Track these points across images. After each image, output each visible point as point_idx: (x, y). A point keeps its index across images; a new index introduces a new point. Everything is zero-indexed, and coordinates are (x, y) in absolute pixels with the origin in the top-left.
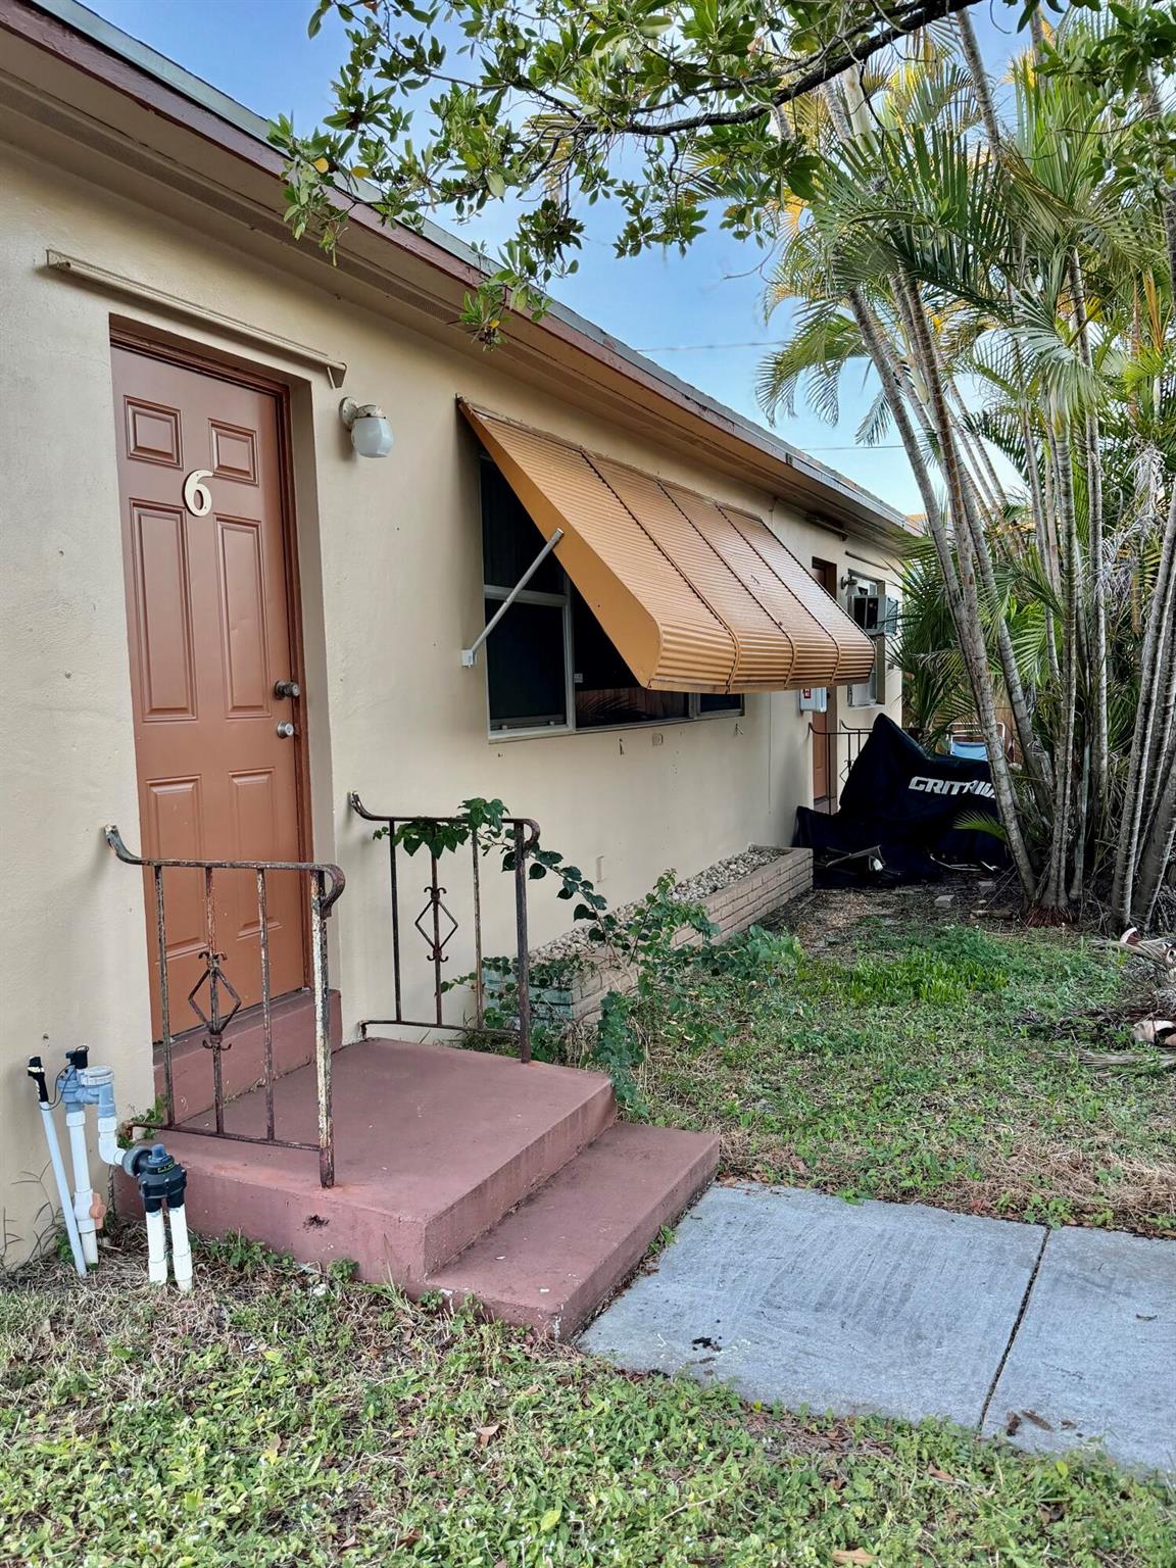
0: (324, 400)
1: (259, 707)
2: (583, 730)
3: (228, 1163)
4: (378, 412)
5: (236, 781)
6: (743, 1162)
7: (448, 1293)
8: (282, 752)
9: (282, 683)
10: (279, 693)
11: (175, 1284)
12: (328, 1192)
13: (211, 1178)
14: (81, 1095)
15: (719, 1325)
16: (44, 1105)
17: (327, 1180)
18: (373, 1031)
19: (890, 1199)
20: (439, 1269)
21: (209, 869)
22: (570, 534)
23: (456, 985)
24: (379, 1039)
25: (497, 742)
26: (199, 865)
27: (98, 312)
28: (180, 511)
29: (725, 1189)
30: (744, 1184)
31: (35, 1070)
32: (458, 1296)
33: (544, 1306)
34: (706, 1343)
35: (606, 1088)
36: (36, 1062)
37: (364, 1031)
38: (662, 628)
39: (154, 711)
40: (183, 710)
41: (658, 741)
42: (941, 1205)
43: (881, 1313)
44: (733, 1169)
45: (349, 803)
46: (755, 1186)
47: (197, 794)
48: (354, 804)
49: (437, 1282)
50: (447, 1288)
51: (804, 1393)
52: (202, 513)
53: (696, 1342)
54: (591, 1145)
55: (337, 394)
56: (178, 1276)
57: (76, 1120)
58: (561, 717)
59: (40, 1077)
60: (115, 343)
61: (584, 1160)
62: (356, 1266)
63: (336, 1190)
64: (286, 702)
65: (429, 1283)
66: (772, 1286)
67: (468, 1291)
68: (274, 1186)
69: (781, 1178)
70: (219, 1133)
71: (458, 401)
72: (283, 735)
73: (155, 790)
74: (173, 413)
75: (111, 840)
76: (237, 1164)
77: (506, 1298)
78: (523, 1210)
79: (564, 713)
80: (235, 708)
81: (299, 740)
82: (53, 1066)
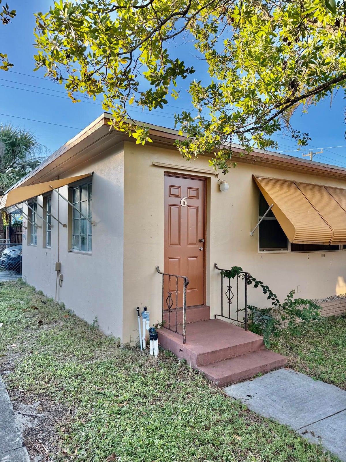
0: (214, 181)
1: (195, 244)
2: (294, 252)
3: (170, 335)
4: (225, 182)
5: (188, 259)
6: (293, 365)
7: (200, 371)
8: (201, 253)
9: (201, 239)
10: (200, 241)
11: (154, 356)
12: (184, 345)
13: (166, 338)
14: (145, 316)
15: (256, 394)
16: (139, 316)
17: (184, 342)
18: (218, 317)
19: (326, 382)
20: (199, 366)
21: (170, 276)
22: (275, 205)
23: (241, 311)
24: (219, 319)
25: (262, 254)
26: (168, 275)
27: (163, 171)
28: (180, 206)
29: (285, 370)
30: (291, 370)
31: (138, 309)
32: (201, 371)
33: (215, 378)
34: (249, 396)
35: (261, 340)
36: (138, 308)
37: (216, 317)
38: (296, 228)
39: (171, 244)
40: (178, 244)
41: (323, 256)
42: (339, 387)
43: (297, 403)
44: (289, 366)
45: (214, 265)
46: (293, 371)
47: (179, 261)
48: (216, 266)
49: (198, 368)
50: (200, 369)
51: (262, 411)
52: (185, 205)
53: (247, 395)
54: (254, 352)
55: (217, 179)
56: (155, 355)
57: (144, 320)
58: (286, 248)
59: (138, 311)
60: (165, 175)
61: (250, 355)
62: (186, 361)
63: (185, 345)
64: (202, 243)
65: (197, 368)
66: (276, 391)
67: (203, 371)
68: (175, 341)
69: (301, 370)
70: (169, 329)
71: (253, 176)
72: (200, 250)
73: (170, 259)
74: (180, 187)
75: (157, 268)
76: (172, 336)
77: (209, 374)
78: (227, 360)
79: (287, 247)
80: (189, 244)
81: (204, 250)
82: (141, 309)
